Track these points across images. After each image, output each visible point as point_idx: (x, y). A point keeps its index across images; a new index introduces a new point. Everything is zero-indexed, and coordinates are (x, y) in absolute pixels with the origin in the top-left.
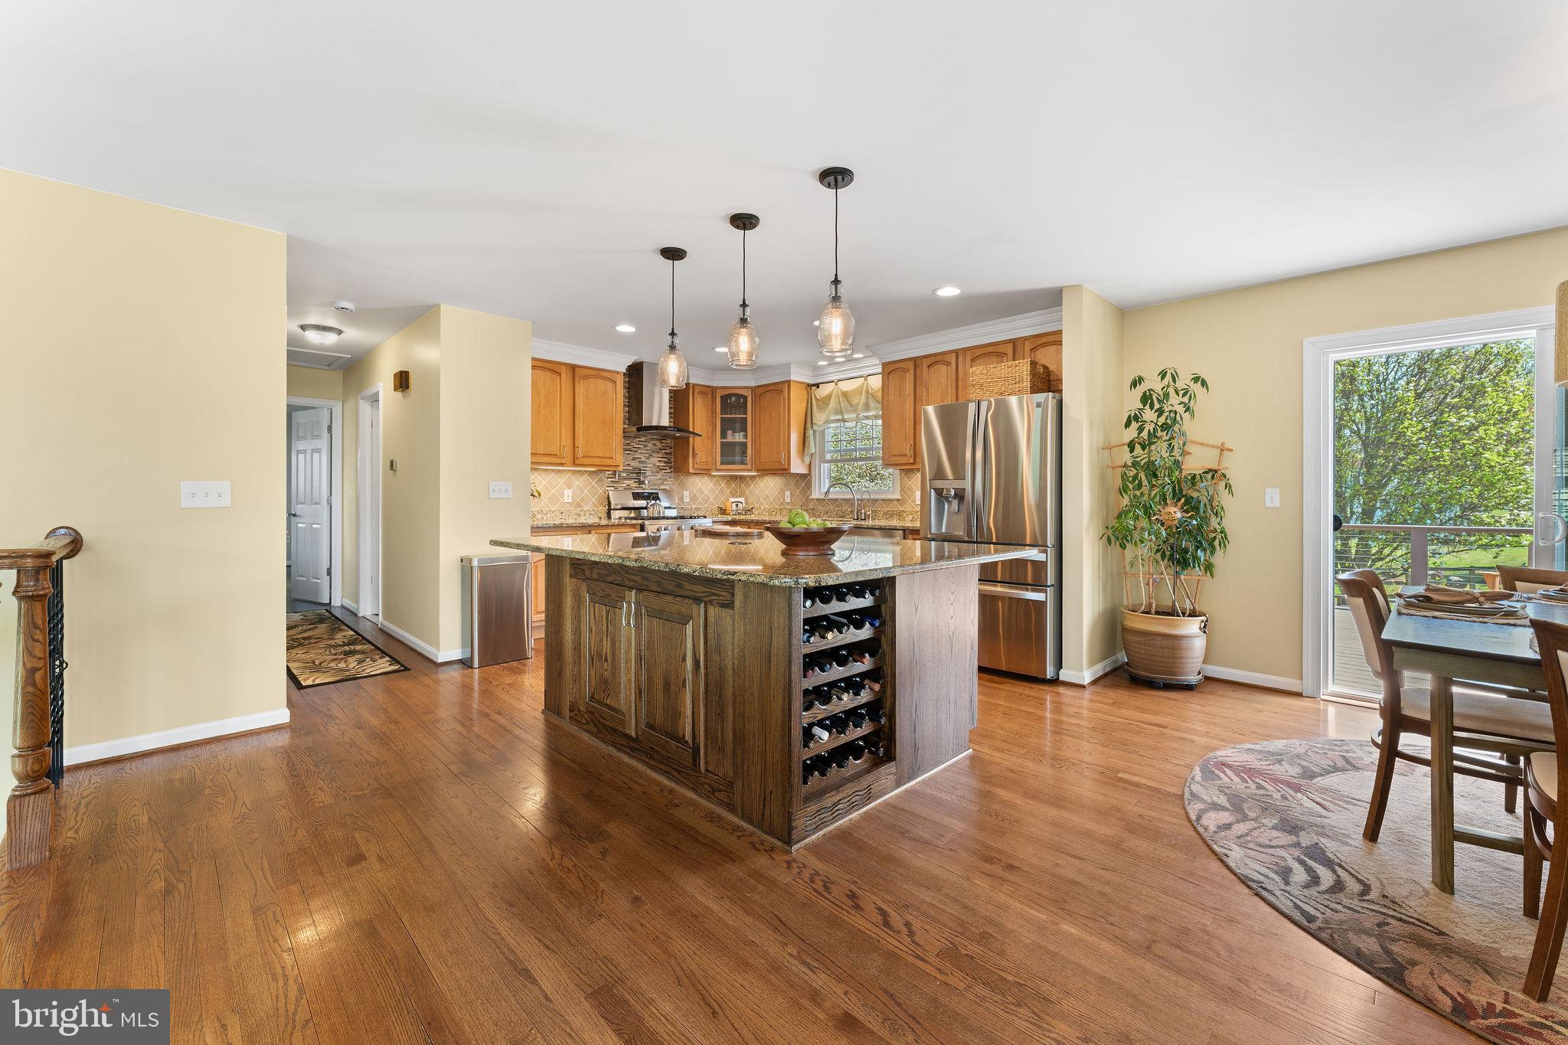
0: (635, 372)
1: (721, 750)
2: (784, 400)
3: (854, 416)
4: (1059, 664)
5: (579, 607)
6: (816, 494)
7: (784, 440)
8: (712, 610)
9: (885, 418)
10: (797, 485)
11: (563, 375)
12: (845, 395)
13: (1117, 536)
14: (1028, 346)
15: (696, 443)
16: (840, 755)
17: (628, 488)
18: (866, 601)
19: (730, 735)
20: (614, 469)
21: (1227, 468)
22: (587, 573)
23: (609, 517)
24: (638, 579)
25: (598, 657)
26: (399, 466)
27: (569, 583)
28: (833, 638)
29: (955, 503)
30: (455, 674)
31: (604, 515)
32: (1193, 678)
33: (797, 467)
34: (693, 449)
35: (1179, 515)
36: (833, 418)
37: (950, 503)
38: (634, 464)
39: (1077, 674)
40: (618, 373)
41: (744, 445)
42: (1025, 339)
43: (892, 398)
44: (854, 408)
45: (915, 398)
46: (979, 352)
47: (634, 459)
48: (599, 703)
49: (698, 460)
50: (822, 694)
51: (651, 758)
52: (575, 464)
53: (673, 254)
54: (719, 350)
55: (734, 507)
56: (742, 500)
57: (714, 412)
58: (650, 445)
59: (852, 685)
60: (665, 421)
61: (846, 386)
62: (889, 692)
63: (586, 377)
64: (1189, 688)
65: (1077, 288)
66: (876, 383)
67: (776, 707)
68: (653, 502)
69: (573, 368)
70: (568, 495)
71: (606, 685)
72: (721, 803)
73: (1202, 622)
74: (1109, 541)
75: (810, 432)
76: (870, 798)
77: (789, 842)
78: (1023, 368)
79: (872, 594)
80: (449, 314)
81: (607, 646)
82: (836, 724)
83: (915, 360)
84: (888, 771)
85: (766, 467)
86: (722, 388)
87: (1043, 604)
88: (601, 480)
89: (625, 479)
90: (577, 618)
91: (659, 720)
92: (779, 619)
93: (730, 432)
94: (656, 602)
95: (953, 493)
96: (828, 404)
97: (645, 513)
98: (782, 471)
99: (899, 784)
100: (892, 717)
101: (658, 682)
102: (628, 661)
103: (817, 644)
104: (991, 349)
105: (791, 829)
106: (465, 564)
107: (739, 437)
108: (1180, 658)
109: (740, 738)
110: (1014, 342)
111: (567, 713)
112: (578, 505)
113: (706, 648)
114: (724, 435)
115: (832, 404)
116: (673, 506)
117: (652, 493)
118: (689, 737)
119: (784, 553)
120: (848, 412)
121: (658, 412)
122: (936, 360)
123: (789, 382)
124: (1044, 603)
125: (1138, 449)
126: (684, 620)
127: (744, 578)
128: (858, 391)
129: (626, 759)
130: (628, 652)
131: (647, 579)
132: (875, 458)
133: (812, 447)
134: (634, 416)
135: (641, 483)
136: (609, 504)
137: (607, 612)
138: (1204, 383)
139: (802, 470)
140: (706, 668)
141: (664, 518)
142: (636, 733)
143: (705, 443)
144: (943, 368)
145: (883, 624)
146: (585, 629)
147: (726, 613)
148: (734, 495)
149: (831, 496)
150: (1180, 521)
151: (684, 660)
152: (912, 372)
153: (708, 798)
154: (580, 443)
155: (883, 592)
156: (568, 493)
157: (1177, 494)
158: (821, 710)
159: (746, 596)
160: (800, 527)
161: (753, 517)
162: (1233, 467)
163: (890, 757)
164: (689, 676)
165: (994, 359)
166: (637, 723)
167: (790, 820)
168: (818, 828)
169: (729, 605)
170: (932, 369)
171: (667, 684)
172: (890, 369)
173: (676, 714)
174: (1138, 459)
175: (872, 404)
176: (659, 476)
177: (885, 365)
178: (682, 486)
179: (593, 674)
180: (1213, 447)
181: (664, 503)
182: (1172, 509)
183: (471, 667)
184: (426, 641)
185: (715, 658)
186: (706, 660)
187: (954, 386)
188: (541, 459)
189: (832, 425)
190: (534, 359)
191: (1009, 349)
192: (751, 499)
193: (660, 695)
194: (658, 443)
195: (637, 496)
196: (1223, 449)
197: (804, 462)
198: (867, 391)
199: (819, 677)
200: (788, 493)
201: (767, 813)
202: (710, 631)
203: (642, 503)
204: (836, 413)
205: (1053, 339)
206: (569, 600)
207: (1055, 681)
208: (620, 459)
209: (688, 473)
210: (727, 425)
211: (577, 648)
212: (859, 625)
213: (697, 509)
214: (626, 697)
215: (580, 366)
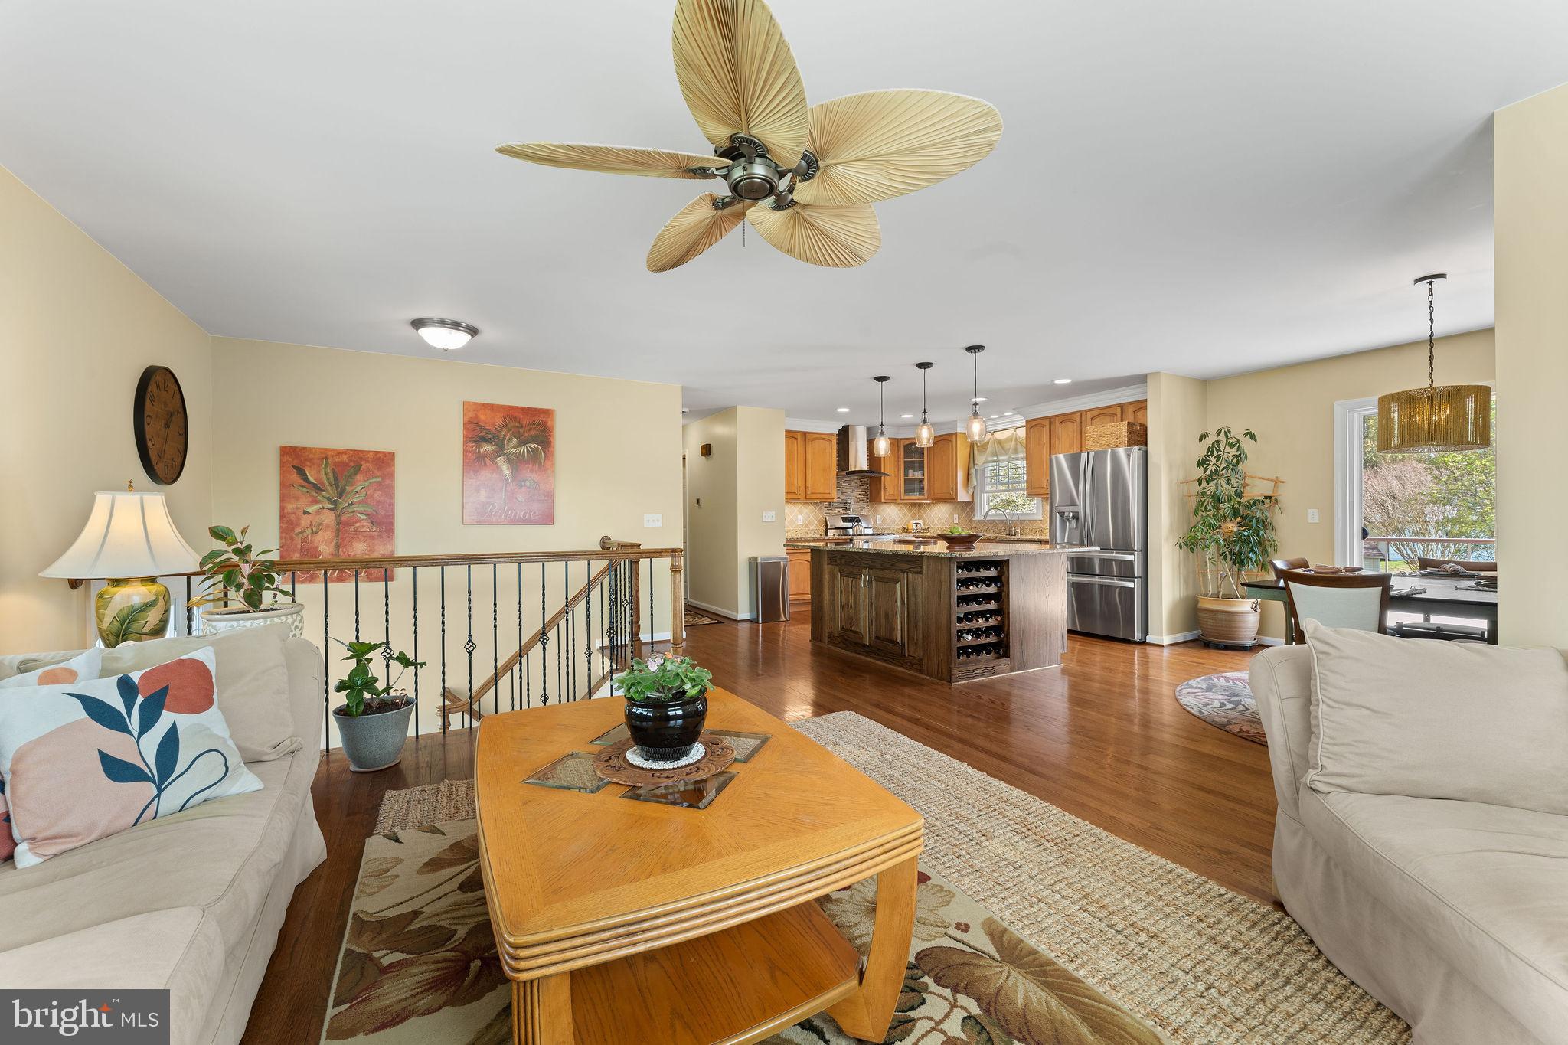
0: (844, 434)
1: (916, 644)
2: (952, 447)
3: (1006, 457)
4: (1146, 631)
5: (834, 580)
6: (978, 517)
7: (952, 476)
8: (910, 576)
9: (1028, 458)
10: (963, 510)
11: (799, 439)
12: (1000, 442)
13: (1190, 544)
14: (1131, 409)
15: (887, 482)
16: (979, 649)
17: (838, 514)
18: (992, 573)
19: (921, 636)
20: (829, 501)
21: (1280, 495)
22: (838, 562)
23: (827, 534)
24: (870, 563)
25: (846, 606)
26: (703, 502)
27: (827, 568)
28: (973, 590)
29: (1074, 522)
30: (747, 625)
31: (823, 533)
32: (1249, 642)
33: (963, 496)
34: (884, 485)
35: (1236, 529)
36: (990, 459)
37: (1070, 522)
38: (842, 497)
39: (1159, 637)
40: (832, 434)
41: (921, 481)
42: (1130, 404)
43: (1033, 446)
44: (1006, 452)
45: (1050, 446)
46: (1096, 413)
47: (842, 493)
48: (847, 630)
49: (887, 493)
50: (969, 616)
51: (878, 655)
52: (806, 499)
53: (881, 379)
54: (904, 416)
55: (915, 527)
56: (920, 521)
57: (899, 457)
58: (853, 483)
59: (984, 614)
60: (865, 467)
61: (1000, 436)
62: (1006, 622)
63: (813, 440)
64: (1244, 649)
65: (1157, 374)
66: (1022, 433)
67: (944, 619)
68: (857, 523)
69: (805, 434)
70: (800, 519)
71: (852, 620)
72: (917, 670)
73: (1253, 603)
74: (1181, 547)
75: (973, 471)
76: (993, 673)
77: (951, 682)
78: (1123, 428)
79: (996, 569)
80: (742, 411)
81: (851, 599)
82: (976, 633)
83: (1050, 418)
84: (1004, 663)
85: (939, 497)
86: (905, 439)
87: (1132, 590)
88: (820, 509)
89: (837, 507)
90: (833, 586)
91: (883, 634)
92: (945, 577)
93: (910, 471)
94: (880, 574)
95: (1071, 515)
96: (986, 449)
97: (851, 531)
98: (951, 499)
99: (1012, 670)
100: (1008, 635)
101: (882, 614)
102: (864, 606)
103: (964, 591)
104: (1105, 411)
105: (951, 675)
106: (753, 561)
107: (917, 475)
108: (1235, 627)
109: (925, 637)
110: (1122, 406)
111: (826, 639)
112: (806, 526)
113: (908, 595)
114: (906, 474)
115: (990, 449)
116: (870, 526)
117: (855, 518)
118: (899, 640)
119: (948, 548)
120: (1001, 455)
121: (859, 460)
122: (1065, 418)
123: (956, 434)
124: (1134, 589)
125: (1204, 484)
126: (896, 581)
127: (928, 554)
128: (1009, 440)
129: (863, 658)
130: (864, 601)
131: (874, 562)
132: (1022, 490)
133: (974, 481)
134: (842, 463)
135: (847, 510)
136: (827, 526)
137: (852, 581)
138: (1253, 437)
139: (967, 499)
140: (908, 604)
141: (865, 535)
142: (870, 642)
143: (893, 480)
144: (1070, 425)
145: (1002, 586)
146: (838, 591)
147: (917, 576)
148: (914, 518)
149: (988, 518)
150: (1235, 532)
151: (896, 601)
152: (1048, 426)
153: (909, 669)
154: (809, 484)
155: (1002, 568)
156: (800, 517)
157: (1235, 513)
158: (966, 625)
159: (928, 562)
160: (956, 534)
161: (929, 534)
162: (1286, 495)
163: (1006, 655)
164: (899, 609)
165: (1108, 419)
166: (870, 638)
167: (951, 671)
168: (965, 679)
169: (920, 572)
170: (1063, 425)
171: (887, 615)
172: (1032, 425)
173: (892, 629)
174: (1206, 490)
175: (1019, 446)
176: (859, 505)
177: (1028, 422)
178: (876, 512)
179: (843, 616)
180: (1272, 480)
181: (864, 525)
182: (1230, 525)
183: (758, 623)
184: (727, 608)
185: (912, 599)
186: (908, 601)
187: (1079, 436)
188: (791, 496)
189: (991, 464)
190: (786, 431)
191: (1118, 411)
192: (928, 521)
193: (883, 620)
194: (858, 482)
195: (845, 520)
196: (1277, 482)
197: (968, 492)
198: (1016, 439)
199: (966, 608)
200: (956, 516)
201: (940, 670)
202: (910, 586)
203: (850, 525)
204: (993, 455)
205: (1141, 405)
206: (827, 577)
207: (1143, 643)
208: (834, 494)
209: (880, 502)
210: (909, 466)
211: (833, 603)
212: (988, 585)
213: (887, 528)
214: (863, 625)
215: (809, 433)
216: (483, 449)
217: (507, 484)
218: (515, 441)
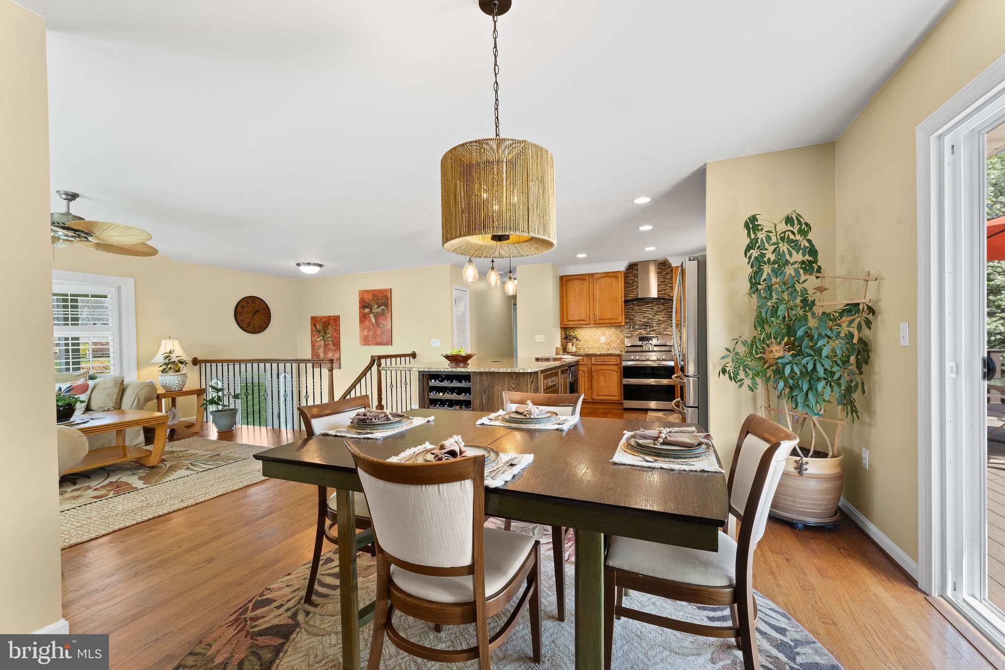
11: (588, 280)
20: (619, 324)
31: (623, 349)
35: (781, 354)
40: (619, 272)
52: (595, 324)
60: (654, 295)
63: (600, 278)
68: (647, 342)
69: (592, 275)
112: (609, 344)
156: (603, 338)
182: (775, 348)
195: (641, 339)
196: (867, 280)
208: (621, 319)
215: (595, 274)
216: (365, 311)
217: (374, 326)
218: (376, 306)
